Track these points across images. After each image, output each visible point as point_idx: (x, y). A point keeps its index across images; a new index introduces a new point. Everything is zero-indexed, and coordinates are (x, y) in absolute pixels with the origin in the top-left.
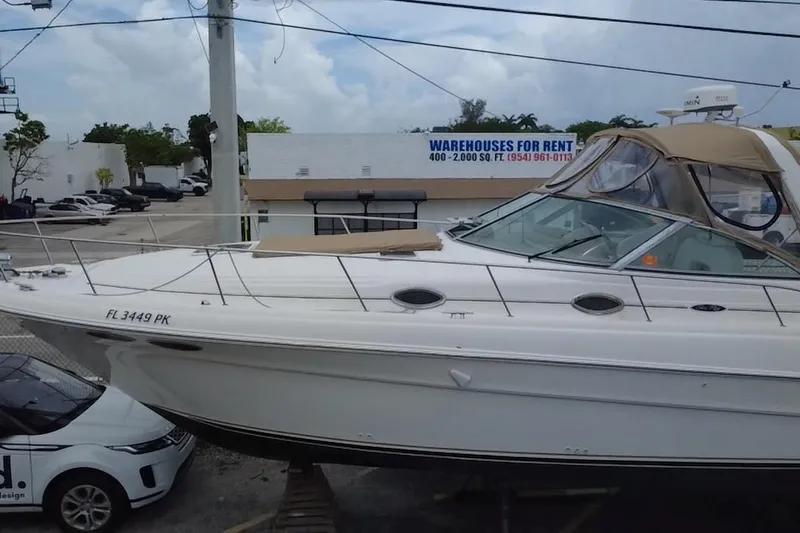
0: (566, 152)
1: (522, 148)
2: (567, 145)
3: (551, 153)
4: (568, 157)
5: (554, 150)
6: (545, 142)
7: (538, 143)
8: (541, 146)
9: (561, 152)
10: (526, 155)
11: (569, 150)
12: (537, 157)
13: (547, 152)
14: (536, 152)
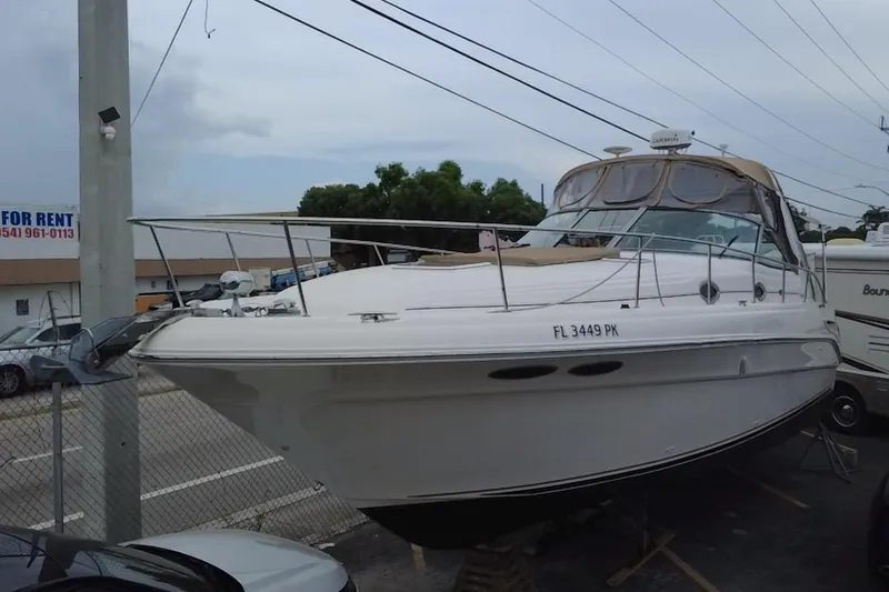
0: (66, 227)
1: (8, 221)
2: (66, 219)
3: (48, 229)
4: (68, 233)
5: (50, 224)
6: (38, 214)
7: (29, 215)
8: (34, 219)
9: (60, 227)
10: (14, 229)
11: (70, 225)
12: (30, 233)
13: (41, 227)
14: (27, 226)
